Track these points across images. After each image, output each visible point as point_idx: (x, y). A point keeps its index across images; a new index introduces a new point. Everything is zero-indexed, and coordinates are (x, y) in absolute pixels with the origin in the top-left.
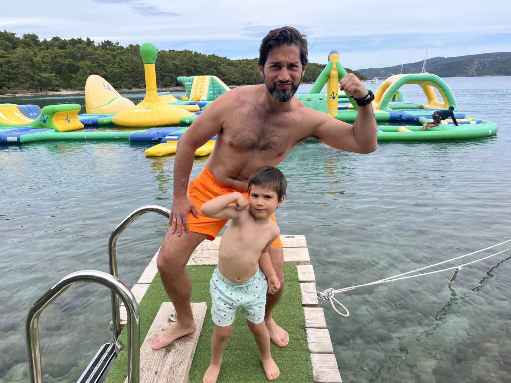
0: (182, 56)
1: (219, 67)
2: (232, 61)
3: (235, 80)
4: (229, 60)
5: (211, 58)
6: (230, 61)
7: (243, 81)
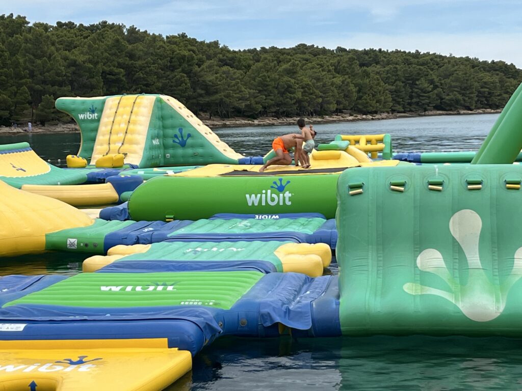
0: (94, 40)
1: (196, 68)
2: (234, 52)
3: (243, 105)
4: (225, 50)
5: (175, 43)
6: (229, 51)
7: (265, 108)
